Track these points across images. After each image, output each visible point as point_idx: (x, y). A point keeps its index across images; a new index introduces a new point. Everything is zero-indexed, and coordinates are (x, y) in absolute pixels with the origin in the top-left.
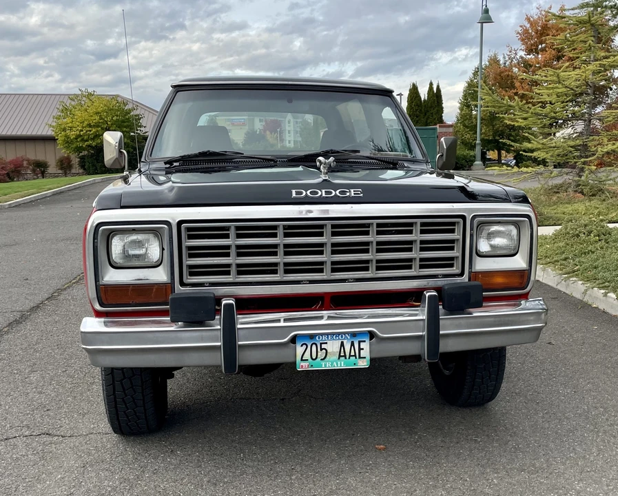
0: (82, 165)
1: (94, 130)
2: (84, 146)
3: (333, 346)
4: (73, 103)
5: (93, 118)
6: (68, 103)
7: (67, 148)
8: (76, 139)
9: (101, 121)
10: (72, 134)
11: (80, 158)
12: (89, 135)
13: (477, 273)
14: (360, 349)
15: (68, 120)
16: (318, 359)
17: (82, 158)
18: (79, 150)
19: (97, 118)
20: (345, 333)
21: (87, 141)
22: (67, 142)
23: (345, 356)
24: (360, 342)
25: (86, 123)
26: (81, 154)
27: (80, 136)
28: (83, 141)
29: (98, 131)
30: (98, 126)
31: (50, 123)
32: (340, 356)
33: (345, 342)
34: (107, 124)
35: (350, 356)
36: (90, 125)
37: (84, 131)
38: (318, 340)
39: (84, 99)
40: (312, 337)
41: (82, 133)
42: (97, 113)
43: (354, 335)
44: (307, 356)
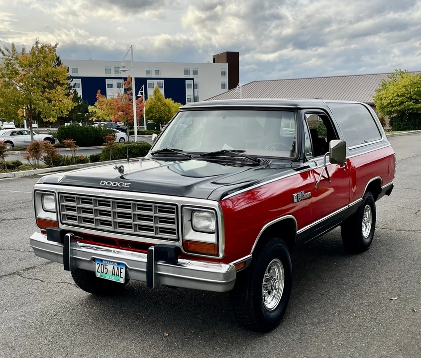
0: (391, 124)
1: (400, 99)
2: (392, 110)
3: (110, 267)
4: (390, 80)
5: (401, 90)
6: (387, 79)
7: (382, 111)
8: (388, 105)
9: (406, 92)
10: (385, 102)
11: (390, 119)
12: (397, 102)
13: (187, 241)
14: (121, 272)
15: (384, 92)
16: (104, 273)
17: (392, 119)
18: (391, 113)
19: (403, 90)
20: (115, 262)
21: (395, 107)
22: (382, 108)
23: (114, 274)
24: (121, 268)
25: (395, 94)
26: (392, 116)
27: (390, 103)
28: (392, 106)
29: (403, 99)
30: (404, 96)
31: (373, 95)
32: (113, 274)
33: (115, 266)
34: (411, 94)
35: (117, 275)
36: (398, 96)
37: (393, 100)
38: (104, 263)
39: (398, 76)
40: (101, 260)
41: (392, 101)
42: (405, 86)
43: (119, 264)
44: (99, 270)
